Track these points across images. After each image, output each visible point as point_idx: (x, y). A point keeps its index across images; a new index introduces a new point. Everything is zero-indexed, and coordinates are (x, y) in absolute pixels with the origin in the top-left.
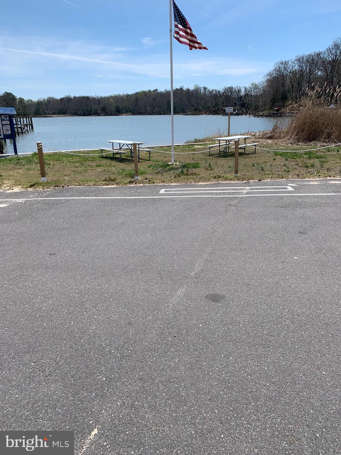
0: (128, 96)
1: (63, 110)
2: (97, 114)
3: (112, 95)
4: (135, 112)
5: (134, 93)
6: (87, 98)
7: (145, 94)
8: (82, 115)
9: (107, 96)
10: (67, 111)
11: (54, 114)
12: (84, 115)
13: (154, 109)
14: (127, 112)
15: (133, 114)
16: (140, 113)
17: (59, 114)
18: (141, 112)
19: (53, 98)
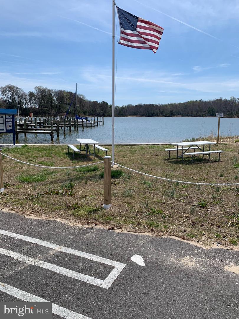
0: (180, 104)
1: (136, 113)
2: (157, 115)
3: (170, 103)
4: (184, 115)
5: (185, 102)
6: (152, 105)
7: (192, 103)
8: (147, 116)
9: (166, 104)
10: (139, 113)
11: (130, 115)
12: (149, 116)
13: (198, 113)
14: (178, 115)
15: (183, 116)
16: (187, 116)
17: (133, 115)
18: (189, 115)
19: (131, 105)
